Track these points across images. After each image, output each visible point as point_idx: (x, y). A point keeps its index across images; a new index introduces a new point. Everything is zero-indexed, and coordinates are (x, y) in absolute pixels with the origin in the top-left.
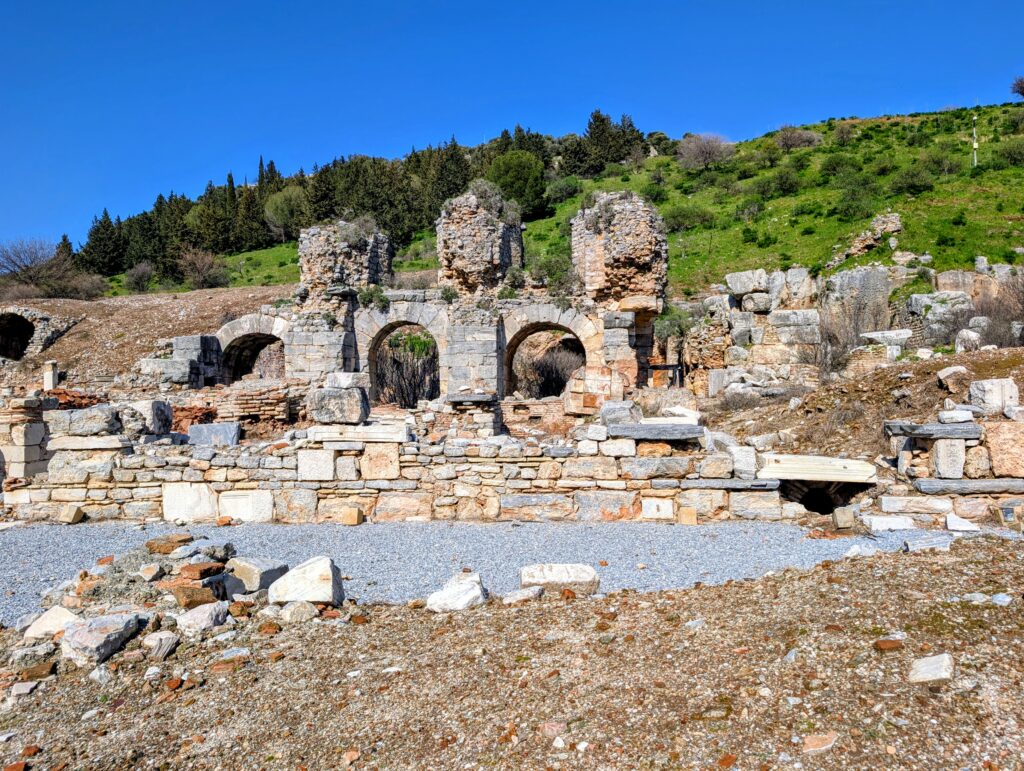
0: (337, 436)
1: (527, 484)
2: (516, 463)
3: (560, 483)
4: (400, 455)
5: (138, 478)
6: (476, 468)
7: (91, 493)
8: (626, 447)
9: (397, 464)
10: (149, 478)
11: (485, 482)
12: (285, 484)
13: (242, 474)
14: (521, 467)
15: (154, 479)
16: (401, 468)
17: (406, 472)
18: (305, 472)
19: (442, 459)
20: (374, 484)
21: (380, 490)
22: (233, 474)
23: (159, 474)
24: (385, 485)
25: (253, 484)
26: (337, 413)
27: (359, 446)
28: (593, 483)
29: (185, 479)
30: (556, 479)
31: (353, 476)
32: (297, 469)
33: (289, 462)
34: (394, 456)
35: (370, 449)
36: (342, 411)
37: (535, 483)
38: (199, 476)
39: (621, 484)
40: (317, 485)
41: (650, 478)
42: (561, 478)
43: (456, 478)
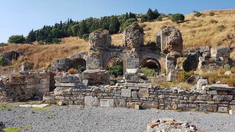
0: (132, 86)
1: (185, 101)
2: (182, 95)
3: (195, 101)
4: (149, 92)
5: (78, 94)
6: (171, 96)
7: (66, 98)
8: (215, 92)
9: (148, 94)
10: (81, 94)
12: (118, 98)
13: (106, 94)
14: (184, 97)
15: (83, 95)
16: (150, 95)
18: (123, 95)
19: (161, 93)
20: (142, 99)
21: (143, 101)
22: (104, 94)
23: (84, 93)
24: (145, 99)
25: (109, 97)
26: (132, 80)
27: (138, 89)
28: (204, 102)
29: (91, 95)
31: (136, 96)
32: (121, 94)
33: (119, 92)
35: (141, 90)
36: (134, 79)
38: (95, 94)
39: (213, 102)
40: (126, 98)
41: (221, 101)
42: (195, 100)
43: (165, 98)
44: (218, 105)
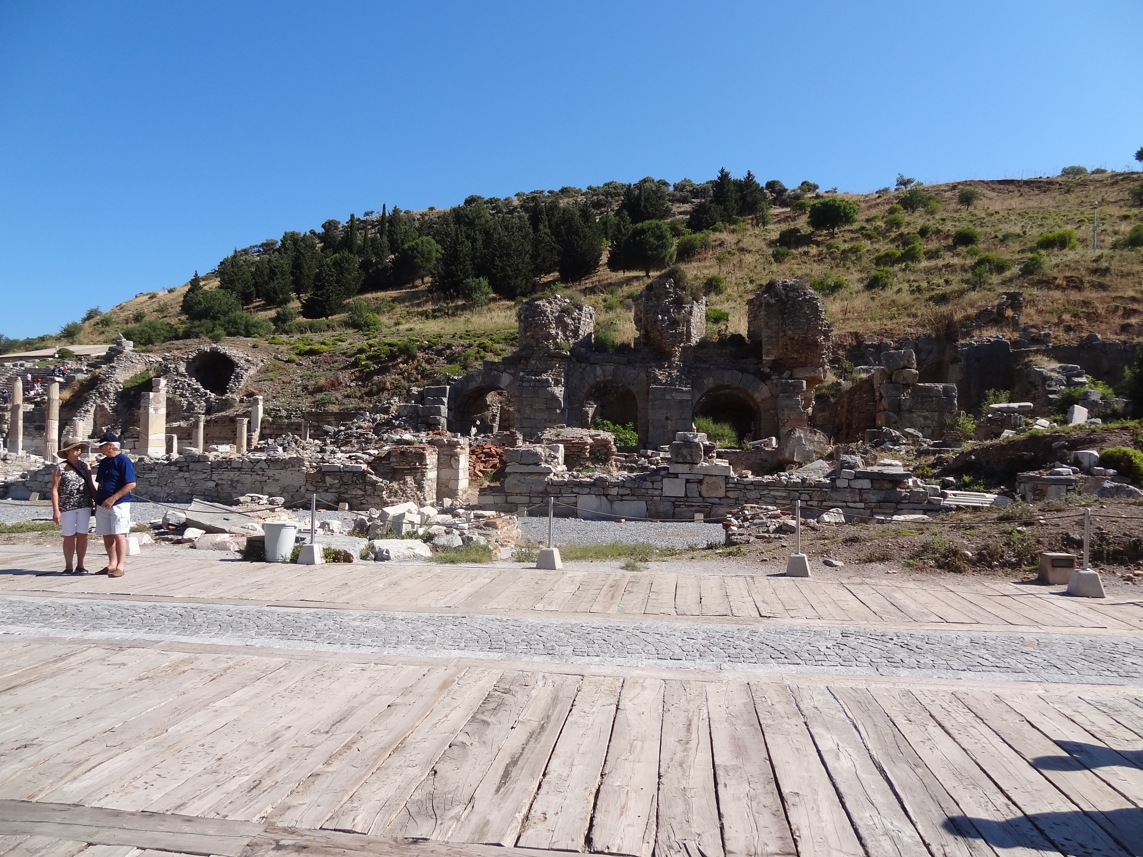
0: (687, 471)
2: (797, 491)
3: (825, 504)
4: (726, 484)
5: (562, 491)
6: (772, 493)
7: (532, 499)
8: (866, 484)
9: (723, 490)
10: (569, 491)
11: (777, 501)
12: (655, 498)
13: (628, 492)
14: (801, 494)
15: (573, 492)
16: (727, 491)
17: (730, 494)
18: (667, 492)
19: (752, 487)
20: (710, 500)
21: (713, 504)
22: (622, 491)
23: (576, 490)
24: (717, 501)
25: (635, 498)
26: (689, 458)
27: (701, 477)
28: (845, 504)
29: (592, 492)
30: (822, 501)
31: (697, 495)
32: (662, 490)
33: (657, 485)
34: (723, 485)
35: (707, 480)
36: (691, 456)
37: (809, 503)
38: (601, 491)
39: (862, 505)
40: (674, 499)
41: (879, 502)
42: (825, 501)
43: (760, 499)
44: (872, 511)
